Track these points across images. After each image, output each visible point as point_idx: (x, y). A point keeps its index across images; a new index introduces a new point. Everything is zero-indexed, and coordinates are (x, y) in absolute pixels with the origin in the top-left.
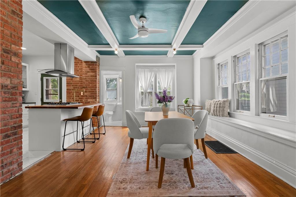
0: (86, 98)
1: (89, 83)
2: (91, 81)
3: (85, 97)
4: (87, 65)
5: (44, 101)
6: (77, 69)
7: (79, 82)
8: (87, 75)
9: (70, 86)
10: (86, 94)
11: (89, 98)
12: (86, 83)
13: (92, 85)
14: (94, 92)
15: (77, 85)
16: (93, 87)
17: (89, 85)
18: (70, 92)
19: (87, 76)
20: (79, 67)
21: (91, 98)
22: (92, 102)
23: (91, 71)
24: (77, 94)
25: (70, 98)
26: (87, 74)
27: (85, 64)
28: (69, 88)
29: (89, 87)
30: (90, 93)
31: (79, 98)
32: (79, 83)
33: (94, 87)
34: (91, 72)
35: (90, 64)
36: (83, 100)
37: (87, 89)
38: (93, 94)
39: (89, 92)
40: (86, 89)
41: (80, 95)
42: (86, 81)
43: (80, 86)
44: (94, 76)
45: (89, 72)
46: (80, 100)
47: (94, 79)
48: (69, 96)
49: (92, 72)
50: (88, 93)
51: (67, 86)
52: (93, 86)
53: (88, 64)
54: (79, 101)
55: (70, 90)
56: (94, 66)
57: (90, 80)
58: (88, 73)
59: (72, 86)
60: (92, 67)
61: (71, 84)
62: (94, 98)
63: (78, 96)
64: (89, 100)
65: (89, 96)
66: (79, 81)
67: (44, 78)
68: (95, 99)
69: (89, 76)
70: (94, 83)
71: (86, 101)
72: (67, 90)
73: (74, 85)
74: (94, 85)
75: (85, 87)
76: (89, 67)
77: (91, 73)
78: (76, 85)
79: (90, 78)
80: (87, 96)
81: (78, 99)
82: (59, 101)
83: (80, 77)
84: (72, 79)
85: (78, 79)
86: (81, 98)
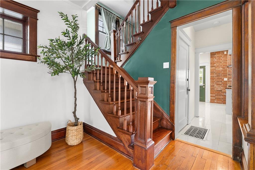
6: (220, 61)
9: (214, 74)
15: (220, 74)
18: (214, 79)
20: (222, 59)
24: (220, 80)
25: (214, 83)
28: (212, 75)
31: (222, 83)
32: (222, 72)
41: (222, 81)
43: (223, 74)
46: (222, 84)
48: (212, 82)
51: (211, 74)
55: (214, 77)
59: (215, 74)
63: (221, 82)
66: (222, 70)
72: (211, 77)
73: (217, 73)
75: (230, 74)
78: (219, 74)
81: (221, 84)
82: (203, 85)
83: (223, 67)
84: (215, 69)
85: (221, 69)
86: (224, 83)
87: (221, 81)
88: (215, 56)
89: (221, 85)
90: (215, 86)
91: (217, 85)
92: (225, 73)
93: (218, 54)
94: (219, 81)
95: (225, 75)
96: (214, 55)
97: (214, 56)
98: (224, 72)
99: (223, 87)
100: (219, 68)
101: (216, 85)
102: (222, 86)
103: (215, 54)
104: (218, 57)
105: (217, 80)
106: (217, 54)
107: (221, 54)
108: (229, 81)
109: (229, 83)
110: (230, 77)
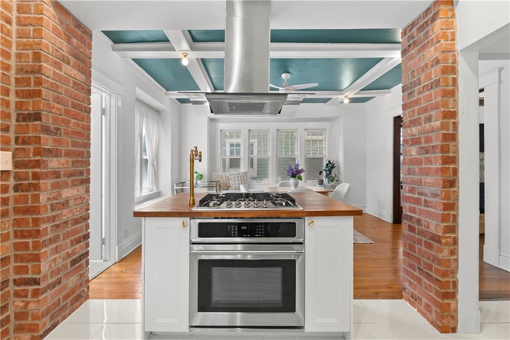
0: (53, 186)
1: (67, 112)
2: (73, 106)
3: (50, 182)
4: (61, 22)
8: (59, 72)
10: (53, 164)
11: (66, 185)
12: (58, 109)
13: (78, 125)
14: (82, 154)
16: (79, 134)
17: (67, 123)
19: (60, 78)
21: (74, 185)
22: (75, 199)
23: (74, 59)
26: (60, 69)
27: (53, 10)
29: (66, 133)
30: (70, 160)
33: (83, 135)
34: (75, 66)
35: (73, 26)
36: (43, 198)
37: (59, 142)
38: (81, 163)
39: (67, 154)
40: (55, 141)
42: (58, 100)
44: (83, 88)
45: (68, 63)
49: (80, 69)
50: (63, 160)
52: (79, 129)
53: (65, 20)
56: (83, 46)
57: (70, 100)
58: (64, 66)
60: (78, 47)
62: (82, 182)
64: (66, 193)
65: (65, 176)
68: (85, 186)
69: (66, 82)
70: (83, 119)
71: (54, 198)
74: (84, 127)
75: (52, 127)
76: (69, 40)
77: (75, 71)
79: (71, 92)
80: (57, 174)
108: (45, 172)
109: (46, 183)
110: (51, 148)
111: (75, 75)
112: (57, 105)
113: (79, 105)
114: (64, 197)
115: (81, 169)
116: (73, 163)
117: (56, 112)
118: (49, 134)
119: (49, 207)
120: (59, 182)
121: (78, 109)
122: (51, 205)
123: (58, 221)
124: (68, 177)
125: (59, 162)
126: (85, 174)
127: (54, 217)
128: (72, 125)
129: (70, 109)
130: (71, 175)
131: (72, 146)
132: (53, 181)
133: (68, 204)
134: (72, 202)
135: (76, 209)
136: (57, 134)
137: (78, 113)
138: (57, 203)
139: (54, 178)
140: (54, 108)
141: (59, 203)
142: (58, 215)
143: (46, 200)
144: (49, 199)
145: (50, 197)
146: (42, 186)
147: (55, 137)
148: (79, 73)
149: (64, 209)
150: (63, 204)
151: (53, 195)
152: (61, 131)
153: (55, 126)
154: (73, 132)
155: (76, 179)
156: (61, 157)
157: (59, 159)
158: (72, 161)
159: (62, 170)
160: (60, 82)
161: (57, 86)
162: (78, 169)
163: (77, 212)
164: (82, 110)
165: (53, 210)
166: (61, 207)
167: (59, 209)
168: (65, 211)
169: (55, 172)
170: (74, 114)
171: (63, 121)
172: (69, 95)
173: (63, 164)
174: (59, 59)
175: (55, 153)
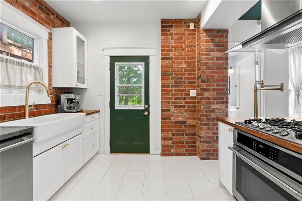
0: (207, 103)
1: (213, 72)
2: (217, 68)
3: (205, 101)
4: (209, 36)
5: (115, 109)
6: (182, 46)
7: (185, 71)
8: (209, 57)
9: (168, 78)
10: (206, 94)
11: (213, 103)
12: (208, 72)
13: (220, 76)
14: (222, 89)
15: (182, 78)
16: (220, 80)
17: (214, 77)
18: (169, 91)
19: (209, 59)
20: (185, 42)
21: (217, 103)
22: (219, 110)
23: (216, 48)
24: (182, 94)
25: (169, 103)
26: (209, 55)
27: (205, 34)
28: (166, 82)
29: (213, 81)
30: (215, 92)
31: (186, 103)
32: (185, 74)
33: (223, 81)
34: (217, 51)
35: (215, 34)
36: (202, 107)
37: (210, 85)
38: (222, 94)
39: (214, 90)
40: (207, 85)
41: (187, 97)
42: (208, 68)
43: (188, 78)
44: (222, 59)
45: (213, 50)
46: (187, 105)
47: (223, 64)
48: (166, 99)
49: (220, 51)
50: (211, 92)
51: (162, 79)
52: (221, 78)
53: (211, 34)
54: (186, 107)
55: (168, 86)
56: (222, 39)
57: (215, 66)
58: (211, 53)
59: (172, 78)
60: (219, 41)
61: (170, 75)
62: (223, 102)
63: (185, 99)
64: (213, 107)
65: (212, 99)
66: (185, 69)
67: (116, 63)
68: (225, 105)
69: (213, 59)
70: (223, 73)
71: (207, 108)
72: (163, 86)
73: (175, 78)
74: (223, 77)
75: (206, 79)
76: (213, 41)
77: (218, 53)
78: (180, 78)
79: (216, 63)
80: (208, 98)
81: (184, 104)
82: (143, 108)
83: (188, 62)
84: (172, 66)
85: (184, 66)
86: (189, 103)
87: (184, 96)
88: (171, 32)
89: (184, 107)
90: (172, 111)
91: (176, 107)
92: (192, 78)
93: (178, 27)
94: (180, 99)
95: (192, 83)
96: (168, 29)
97: (169, 31)
98: (190, 74)
99: (189, 113)
100: (180, 63)
101: (174, 109)
102: (186, 111)
103: (171, 26)
104: (177, 34)
105: (176, 95)
106: (175, 26)
107: (183, 29)
108: (203, 97)
109: (203, 102)
110: (205, 88)
111: (217, 55)
112: (208, 70)
113: (220, 67)
114: (212, 108)
115: (222, 96)
116: (217, 94)
117: (207, 73)
118: (204, 83)
119: (205, 111)
120: (209, 101)
121: (220, 69)
122: (206, 110)
123: (209, 117)
124: (214, 100)
125: (209, 93)
126: (225, 99)
127: (207, 116)
128: (216, 77)
129: (215, 70)
130: (216, 99)
131: (216, 86)
132: (206, 101)
133: (214, 111)
134: (216, 111)
135: (219, 114)
136: (208, 82)
137: (220, 71)
138: (208, 110)
139: (207, 100)
140: (206, 72)
141: (210, 110)
142: (209, 115)
143: (203, 107)
144: (205, 108)
145: (205, 107)
146: (202, 103)
147: (207, 83)
148: (220, 53)
149: (212, 113)
150: (212, 111)
151: (207, 106)
152: (210, 81)
153: (207, 79)
154: (217, 80)
155: (219, 101)
156: (210, 91)
157: (209, 92)
158: (216, 93)
159: (211, 97)
160: (209, 61)
161: (207, 63)
162: (220, 96)
163: (220, 116)
164: (222, 69)
165: (206, 112)
166: (211, 112)
167: (210, 113)
168: (213, 114)
169: (207, 97)
170: (217, 72)
171: (211, 76)
172: (214, 64)
173: (211, 94)
174: (208, 51)
175: (207, 90)
